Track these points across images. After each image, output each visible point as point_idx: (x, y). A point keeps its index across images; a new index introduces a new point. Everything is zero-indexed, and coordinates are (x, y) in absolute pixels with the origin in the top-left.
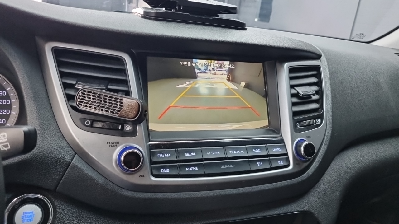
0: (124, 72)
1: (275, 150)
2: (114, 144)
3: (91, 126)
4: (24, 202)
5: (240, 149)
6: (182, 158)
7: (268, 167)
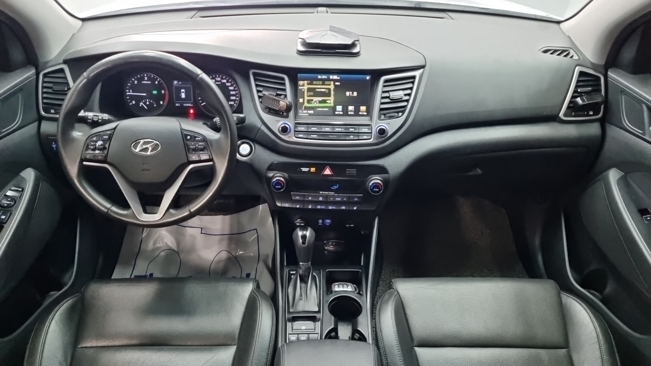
0: (284, 84)
1: (364, 130)
2: (278, 121)
3: (269, 112)
4: (243, 143)
5: (342, 128)
6: (309, 130)
7: (357, 138)
